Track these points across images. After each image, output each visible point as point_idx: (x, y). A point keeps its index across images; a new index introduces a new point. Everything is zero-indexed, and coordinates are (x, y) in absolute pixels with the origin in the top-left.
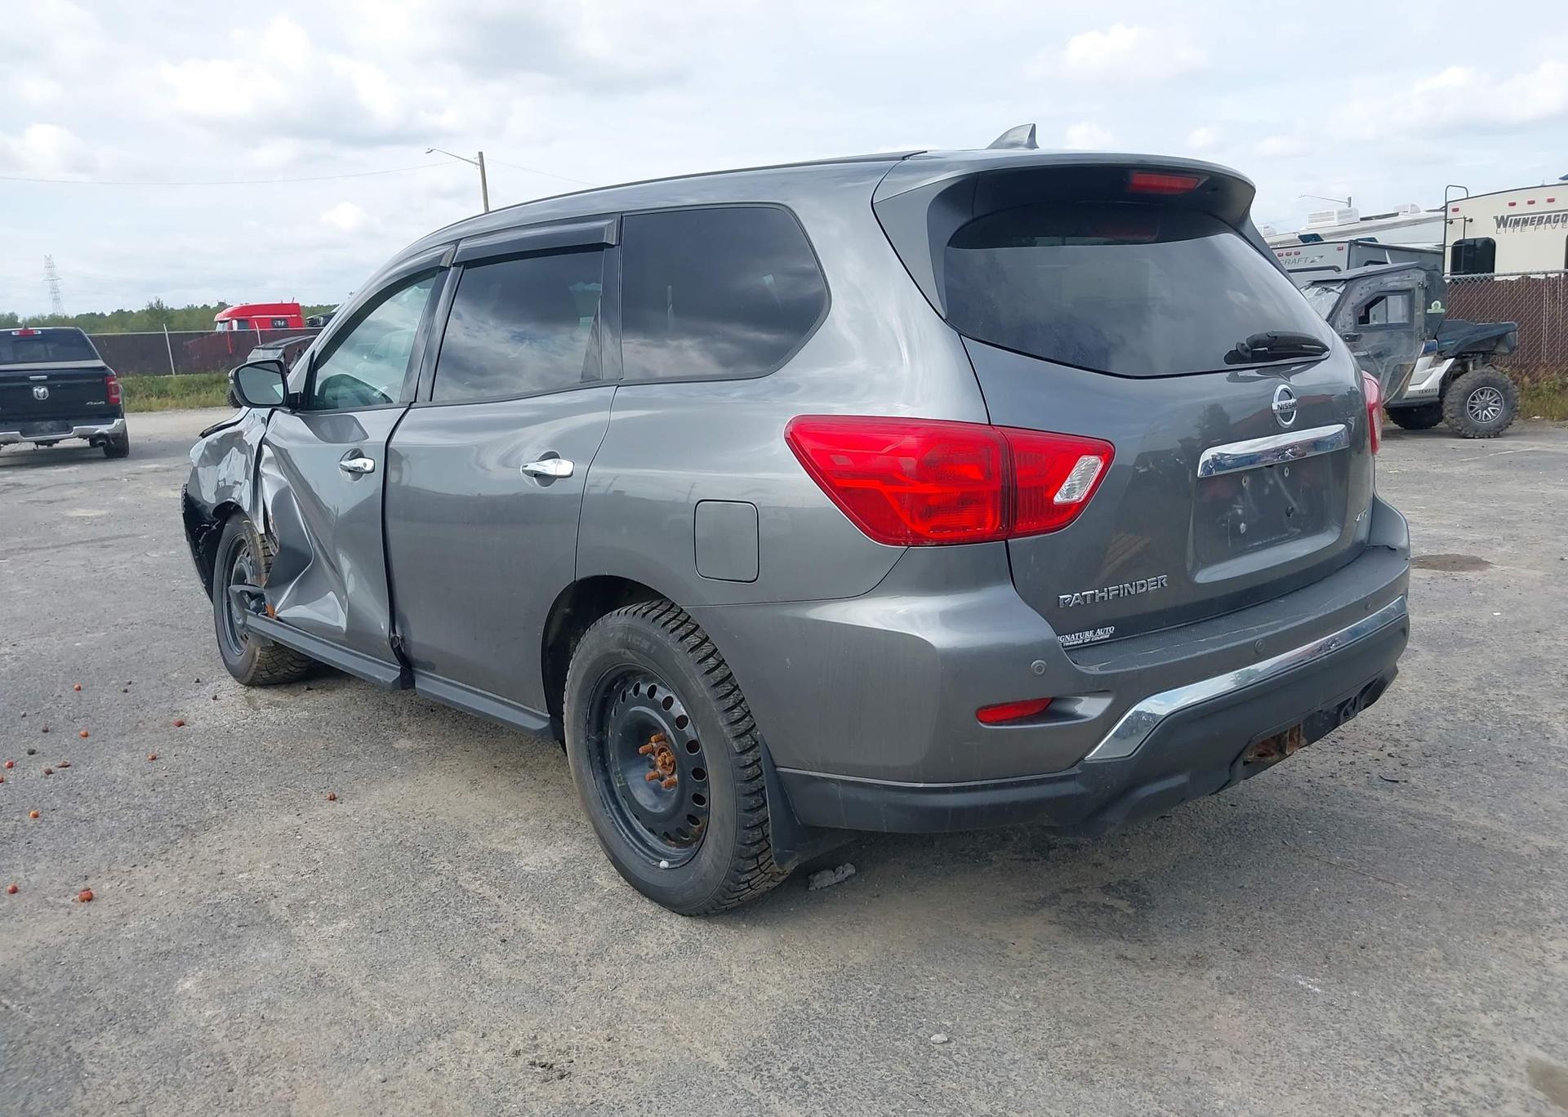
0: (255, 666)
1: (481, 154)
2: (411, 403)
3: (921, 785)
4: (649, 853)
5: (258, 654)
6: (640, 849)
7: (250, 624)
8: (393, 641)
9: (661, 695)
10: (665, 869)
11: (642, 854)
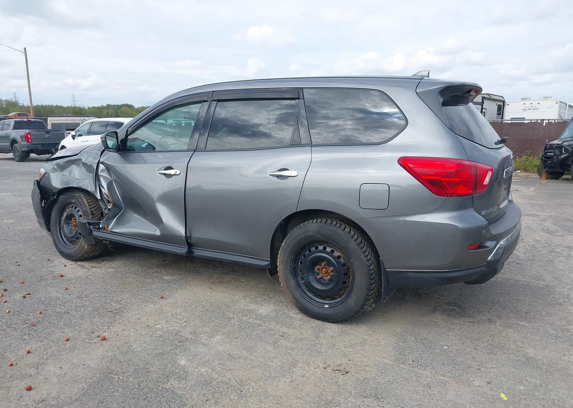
0: (83, 252)
1: (25, 49)
2: (195, 150)
3: (447, 270)
4: (319, 304)
5: (86, 247)
6: (313, 302)
7: (94, 234)
8: (186, 237)
9: (329, 249)
10: (328, 308)
11: (315, 304)
